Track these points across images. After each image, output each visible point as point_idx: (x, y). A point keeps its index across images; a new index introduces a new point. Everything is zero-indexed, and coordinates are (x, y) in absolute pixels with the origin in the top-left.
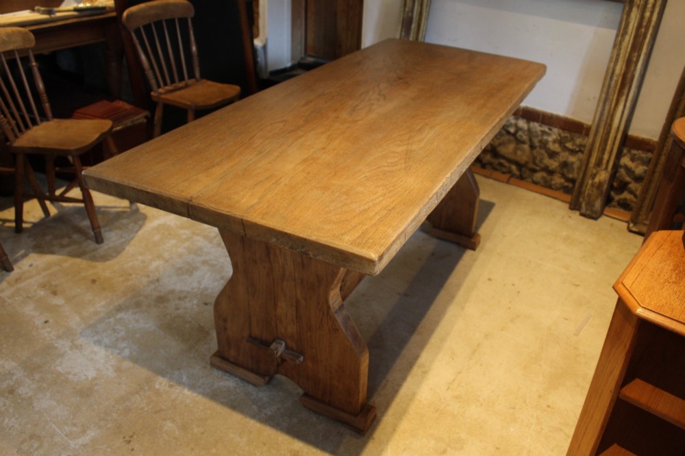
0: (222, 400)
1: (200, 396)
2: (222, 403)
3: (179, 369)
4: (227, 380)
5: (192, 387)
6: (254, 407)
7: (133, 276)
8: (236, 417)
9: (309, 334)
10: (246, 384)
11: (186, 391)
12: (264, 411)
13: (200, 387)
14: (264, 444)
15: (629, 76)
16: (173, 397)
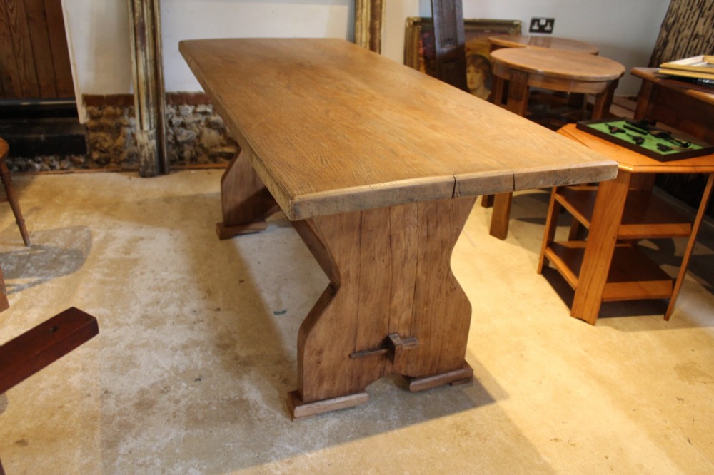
0: (349, 437)
1: (327, 449)
2: (352, 439)
3: (272, 445)
4: (326, 421)
5: (309, 448)
6: (379, 421)
7: (68, 405)
8: (380, 440)
9: (425, 309)
10: (345, 412)
11: (309, 455)
12: (391, 418)
13: (315, 443)
14: (429, 438)
15: (377, 41)
16: (307, 468)
